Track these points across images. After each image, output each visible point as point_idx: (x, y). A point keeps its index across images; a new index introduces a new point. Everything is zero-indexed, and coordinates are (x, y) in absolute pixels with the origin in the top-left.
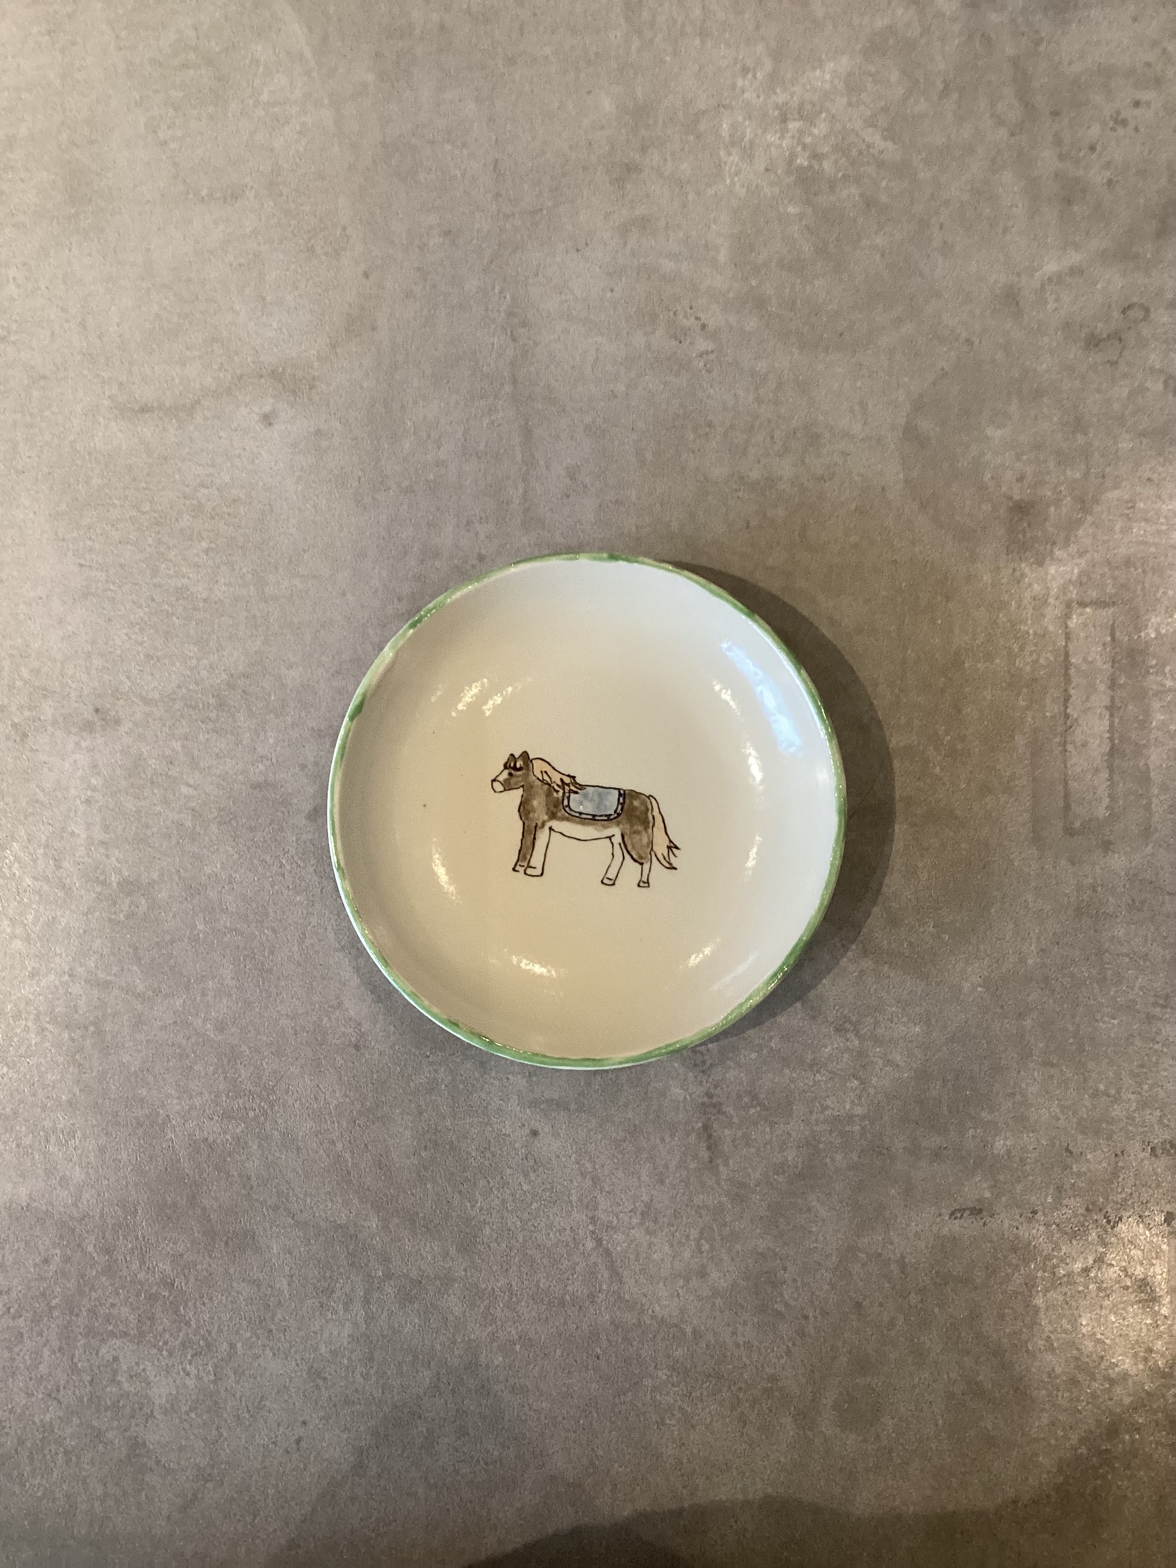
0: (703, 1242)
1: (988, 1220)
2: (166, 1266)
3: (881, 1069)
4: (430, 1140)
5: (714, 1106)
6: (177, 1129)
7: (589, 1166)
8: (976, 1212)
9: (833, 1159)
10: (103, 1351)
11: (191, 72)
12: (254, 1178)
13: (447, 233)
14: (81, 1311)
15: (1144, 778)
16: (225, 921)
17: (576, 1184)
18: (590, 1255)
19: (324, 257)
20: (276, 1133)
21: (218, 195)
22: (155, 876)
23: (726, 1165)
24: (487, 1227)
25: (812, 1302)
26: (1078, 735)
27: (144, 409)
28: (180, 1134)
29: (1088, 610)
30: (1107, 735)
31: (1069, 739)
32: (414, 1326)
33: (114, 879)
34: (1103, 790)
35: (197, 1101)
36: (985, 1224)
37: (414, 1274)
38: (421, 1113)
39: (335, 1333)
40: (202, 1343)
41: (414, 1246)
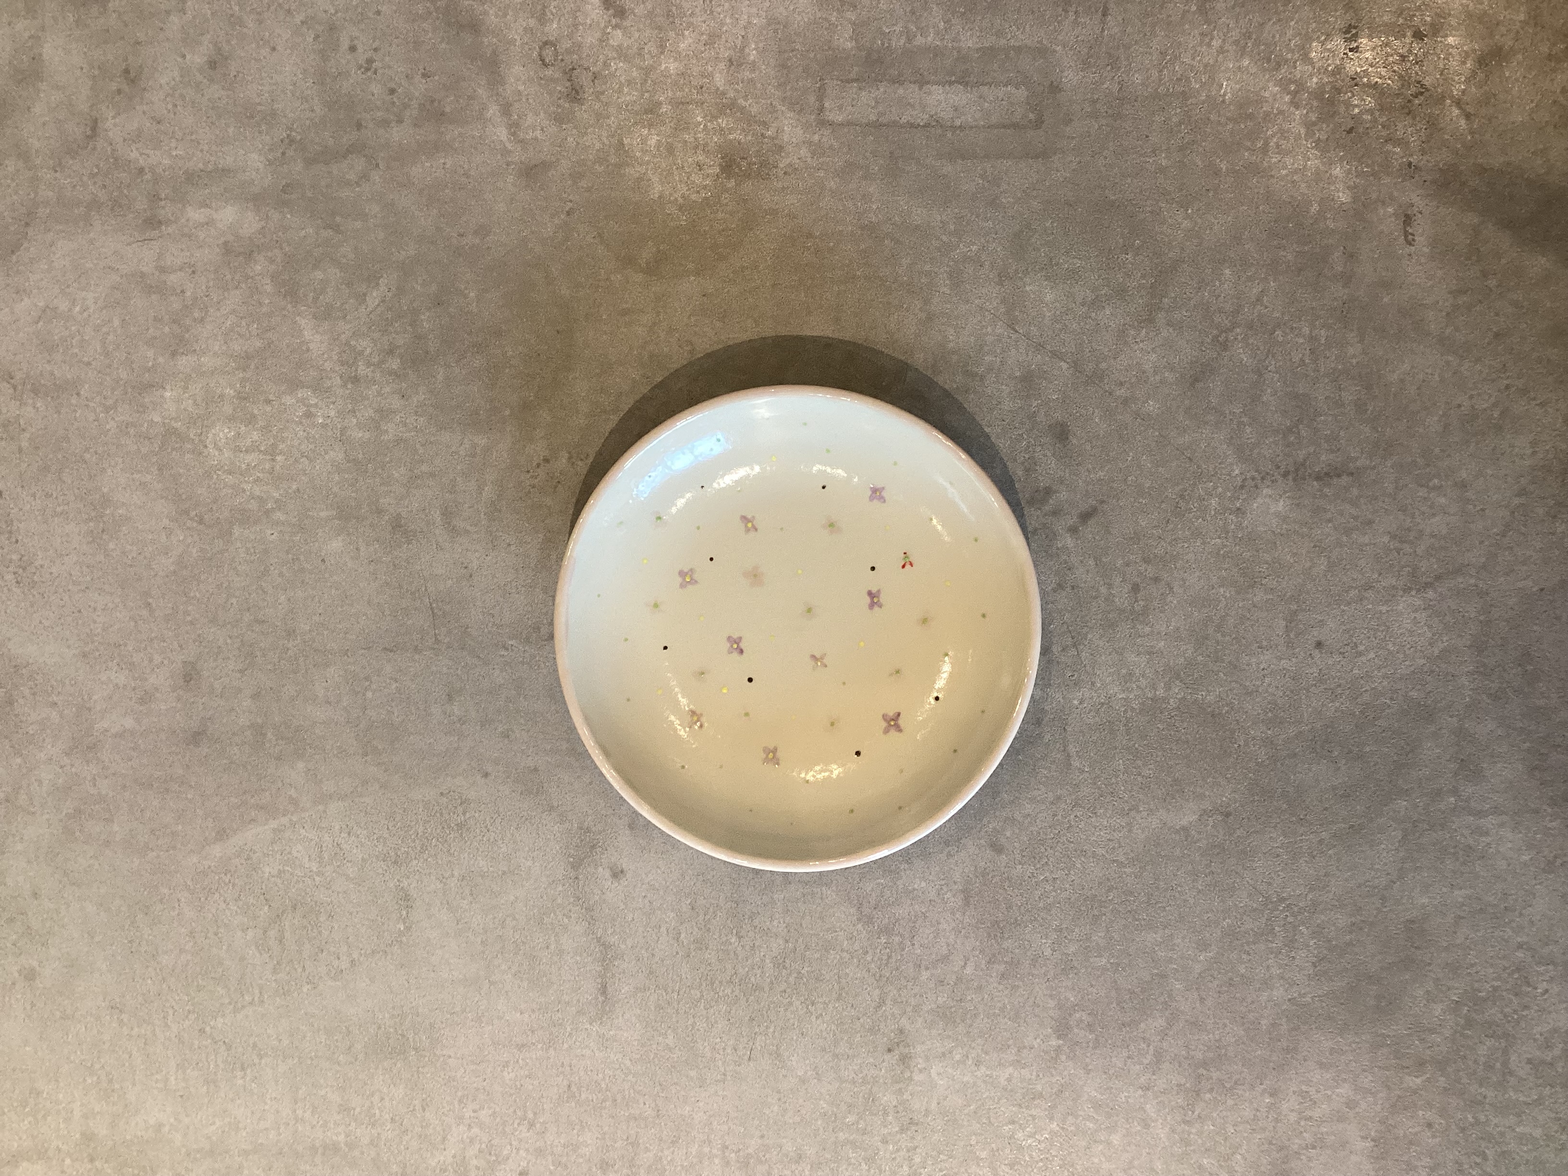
0: (1431, 484)
1: (1415, 209)
2: (1438, 1009)
3: (1266, 307)
4: (1322, 747)
5: (1297, 470)
6: (1303, 992)
7: (1353, 593)
8: (1408, 220)
9: (1354, 356)
10: (1522, 1073)
11: (287, 935)
12: (1353, 919)
13: (450, 698)
14: (1481, 1093)
15: (989, 53)
16: (1098, 937)
17: (1370, 606)
18: (1441, 594)
19: (468, 815)
20: (1310, 896)
21: (404, 913)
22: (1052, 1003)
23: (1357, 459)
24: (1411, 694)
25: (1493, 381)
26: (946, 115)
27: (604, 990)
28: (1308, 989)
29: (827, 105)
30: (947, 87)
31: (949, 124)
32: (1506, 768)
33: (1054, 1042)
34: (1001, 92)
35: (1276, 971)
36: (1421, 213)
37: (1452, 766)
38: (1295, 755)
39: (1510, 845)
40: (1516, 975)
41: (1426, 766)
